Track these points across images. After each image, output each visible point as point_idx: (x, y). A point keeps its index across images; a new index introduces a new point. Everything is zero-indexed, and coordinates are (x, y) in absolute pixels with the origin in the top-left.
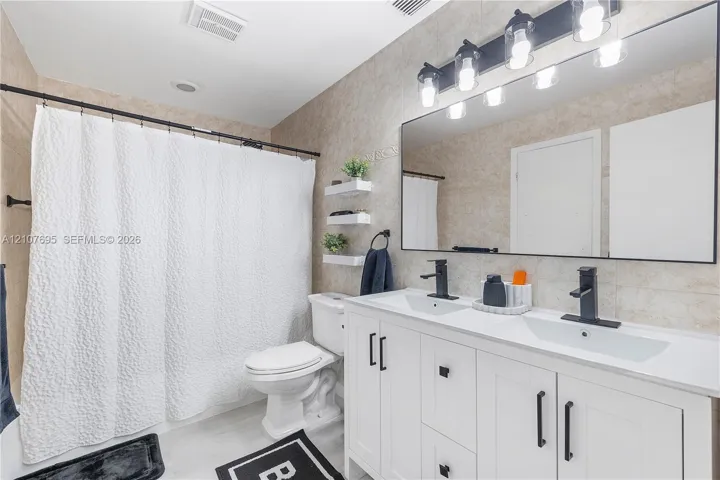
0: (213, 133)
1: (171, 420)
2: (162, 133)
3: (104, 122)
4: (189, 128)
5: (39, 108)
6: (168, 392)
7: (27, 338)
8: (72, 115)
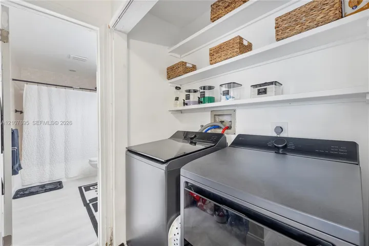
0: (80, 88)
1: (67, 178)
2: (63, 90)
3: (44, 88)
4: (72, 87)
5: (25, 85)
6: (65, 169)
7: (23, 150)
8: (35, 86)
